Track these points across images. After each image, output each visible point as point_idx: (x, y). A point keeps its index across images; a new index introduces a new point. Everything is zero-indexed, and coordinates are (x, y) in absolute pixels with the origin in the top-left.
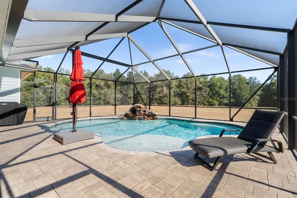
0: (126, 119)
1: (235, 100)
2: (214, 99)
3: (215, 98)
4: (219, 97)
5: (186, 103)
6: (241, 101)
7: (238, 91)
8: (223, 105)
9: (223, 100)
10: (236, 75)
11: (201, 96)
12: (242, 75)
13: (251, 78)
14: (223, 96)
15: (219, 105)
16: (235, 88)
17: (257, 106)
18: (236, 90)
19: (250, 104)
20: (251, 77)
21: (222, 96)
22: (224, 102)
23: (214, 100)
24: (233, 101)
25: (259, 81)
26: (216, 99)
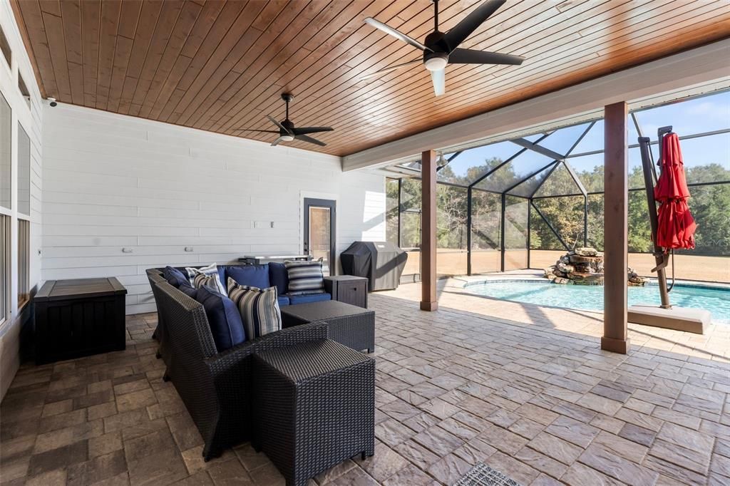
0: (567, 284)
2: (636, 233)
3: (641, 232)
5: (554, 244)
6: (722, 238)
7: (714, 211)
10: (704, 166)
11: (598, 225)
12: (723, 166)
18: (704, 208)
23: (637, 237)
24: (697, 238)
26: (644, 234)
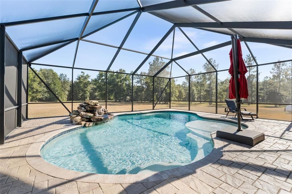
1: (50, 95)
4: (31, 91)
7: (53, 85)
8: (36, 101)
9: (36, 95)
13: (62, 75)
14: (37, 91)
15: (31, 101)
16: (49, 83)
17: (67, 100)
19: (62, 99)
20: (61, 73)
21: (35, 90)
22: (37, 97)
25: (68, 79)
